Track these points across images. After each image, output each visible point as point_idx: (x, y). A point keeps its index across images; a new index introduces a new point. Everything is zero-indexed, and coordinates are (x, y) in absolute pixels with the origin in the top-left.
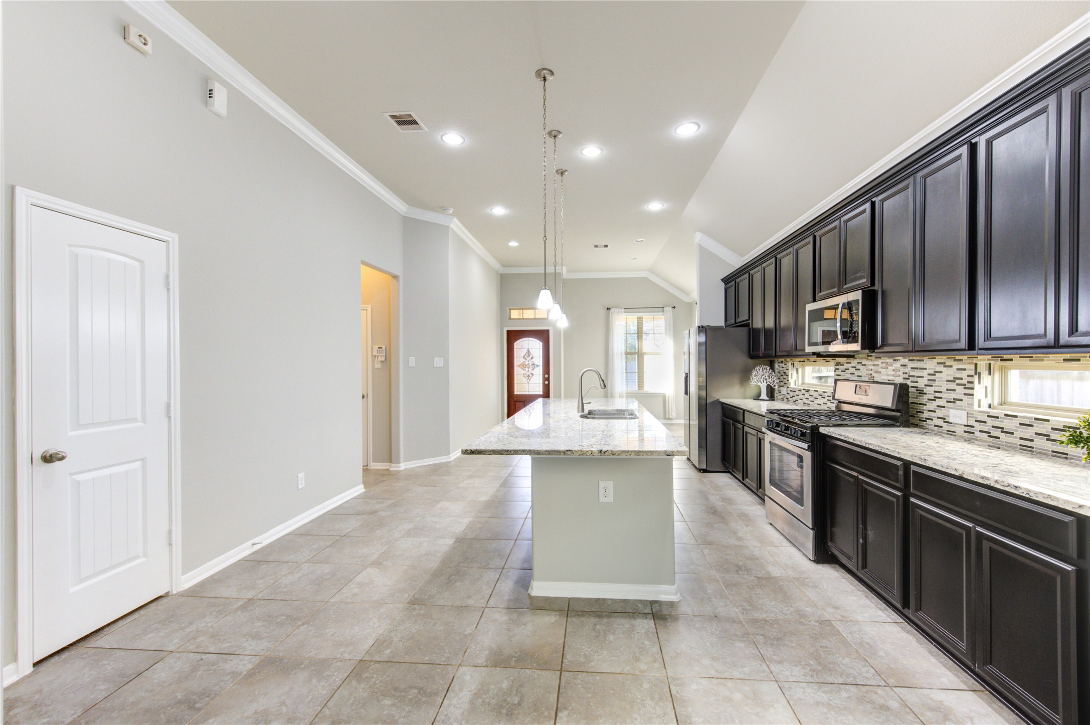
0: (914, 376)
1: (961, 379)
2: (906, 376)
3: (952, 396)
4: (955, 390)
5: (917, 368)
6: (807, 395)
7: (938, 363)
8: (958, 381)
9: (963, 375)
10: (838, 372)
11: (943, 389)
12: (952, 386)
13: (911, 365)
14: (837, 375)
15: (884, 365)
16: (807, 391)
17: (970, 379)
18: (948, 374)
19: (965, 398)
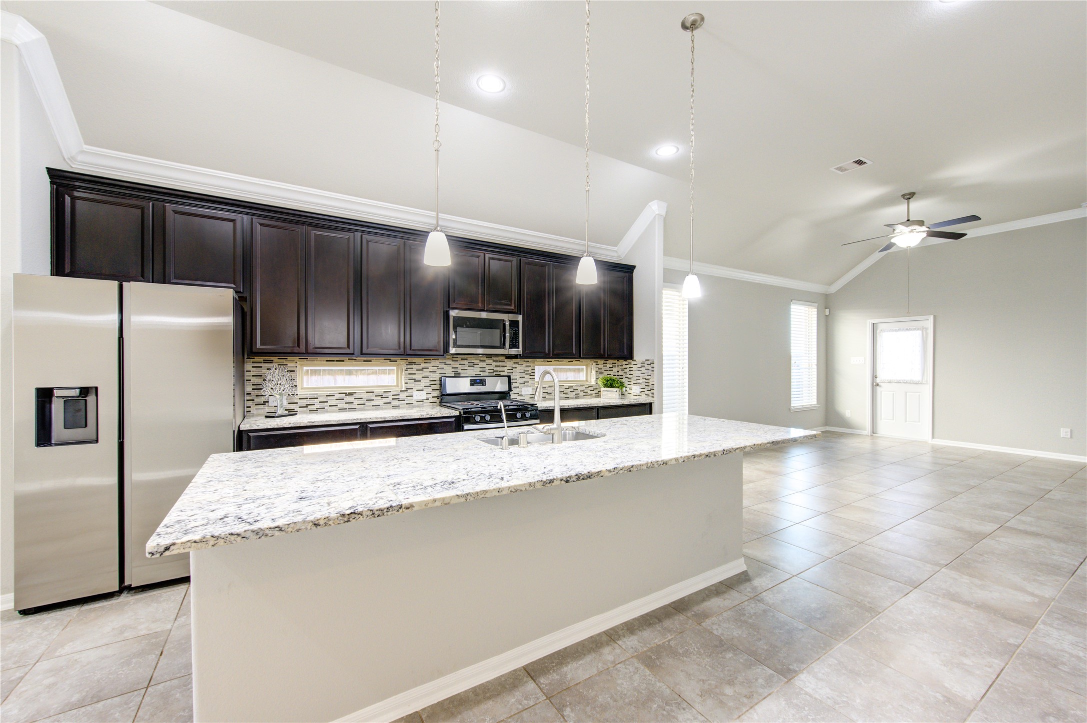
0: (498, 371)
1: (528, 371)
2: (492, 371)
3: (522, 380)
4: (524, 377)
5: (500, 366)
6: (349, 399)
7: (514, 363)
8: (526, 372)
9: (530, 369)
10: (410, 371)
11: (518, 377)
12: (524, 375)
13: (494, 364)
14: (409, 374)
15: (472, 364)
16: (351, 394)
17: (533, 371)
18: (520, 368)
19: (531, 381)
